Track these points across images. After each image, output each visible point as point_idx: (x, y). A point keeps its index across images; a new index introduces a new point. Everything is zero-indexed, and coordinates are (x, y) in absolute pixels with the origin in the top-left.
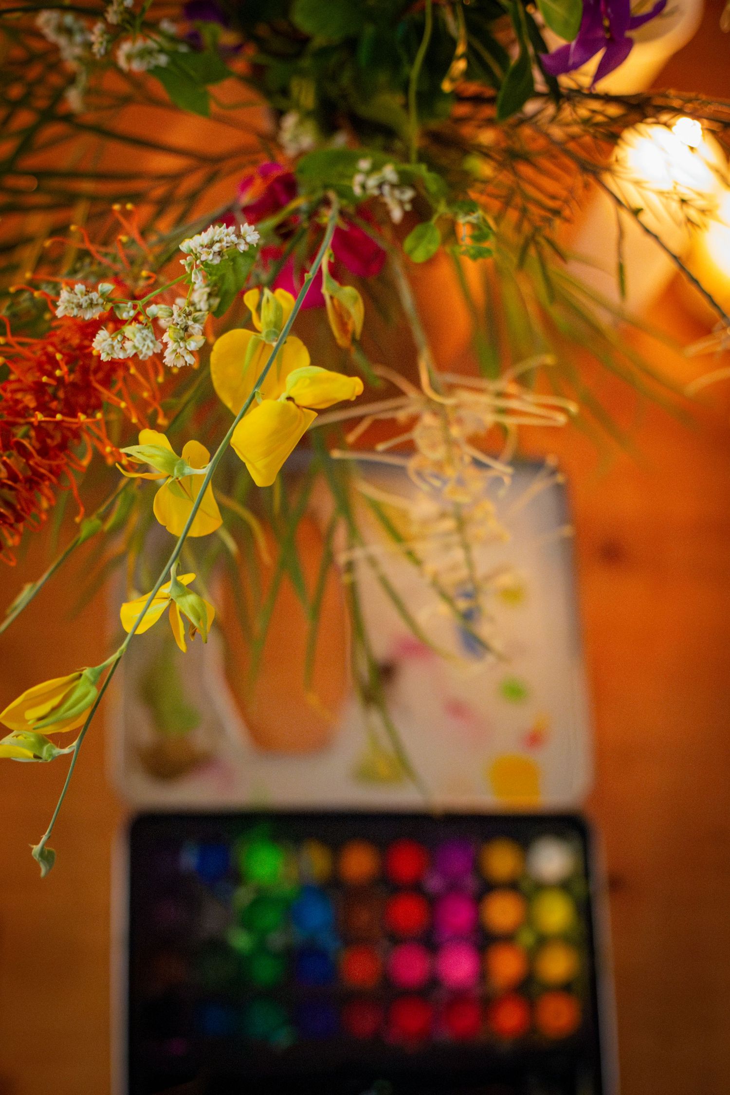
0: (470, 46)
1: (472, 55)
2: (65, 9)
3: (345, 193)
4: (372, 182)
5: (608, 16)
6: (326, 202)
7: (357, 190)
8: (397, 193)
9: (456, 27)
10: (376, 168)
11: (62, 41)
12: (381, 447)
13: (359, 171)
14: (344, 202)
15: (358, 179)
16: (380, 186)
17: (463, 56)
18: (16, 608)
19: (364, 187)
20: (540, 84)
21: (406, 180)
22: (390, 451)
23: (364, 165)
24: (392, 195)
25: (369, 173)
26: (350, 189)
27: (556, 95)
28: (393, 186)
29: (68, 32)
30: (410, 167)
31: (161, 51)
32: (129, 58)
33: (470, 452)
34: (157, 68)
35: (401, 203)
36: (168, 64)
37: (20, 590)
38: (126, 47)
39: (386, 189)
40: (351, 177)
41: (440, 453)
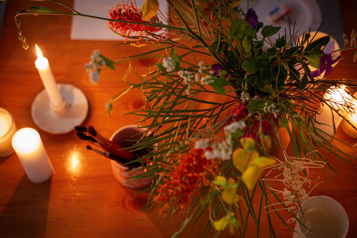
0: (290, 72)
1: (291, 74)
2: (185, 70)
3: (262, 111)
4: (269, 108)
5: (326, 61)
6: (257, 114)
7: (265, 111)
8: (275, 111)
9: (286, 67)
10: (269, 104)
11: (185, 78)
12: (276, 177)
13: (265, 106)
14: (262, 114)
15: (265, 108)
16: (271, 109)
17: (289, 75)
18: (183, 225)
19: (266, 110)
20: (309, 79)
21: (277, 107)
22: (278, 178)
23: (266, 104)
24: (274, 111)
25: (267, 106)
26: (263, 110)
27: (313, 82)
28: (274, 109)
29: (187, 75)
30: (278, 104)
31: (212, 79)
32: (204, 81)
33: (299, 176)
34: (211, 83)
35: (277, 113)
36: (214, 82)
37: (184, 220)
38: (203, 79)
39: (273, 110)
40: (263, 107)
41: (290, 178)
